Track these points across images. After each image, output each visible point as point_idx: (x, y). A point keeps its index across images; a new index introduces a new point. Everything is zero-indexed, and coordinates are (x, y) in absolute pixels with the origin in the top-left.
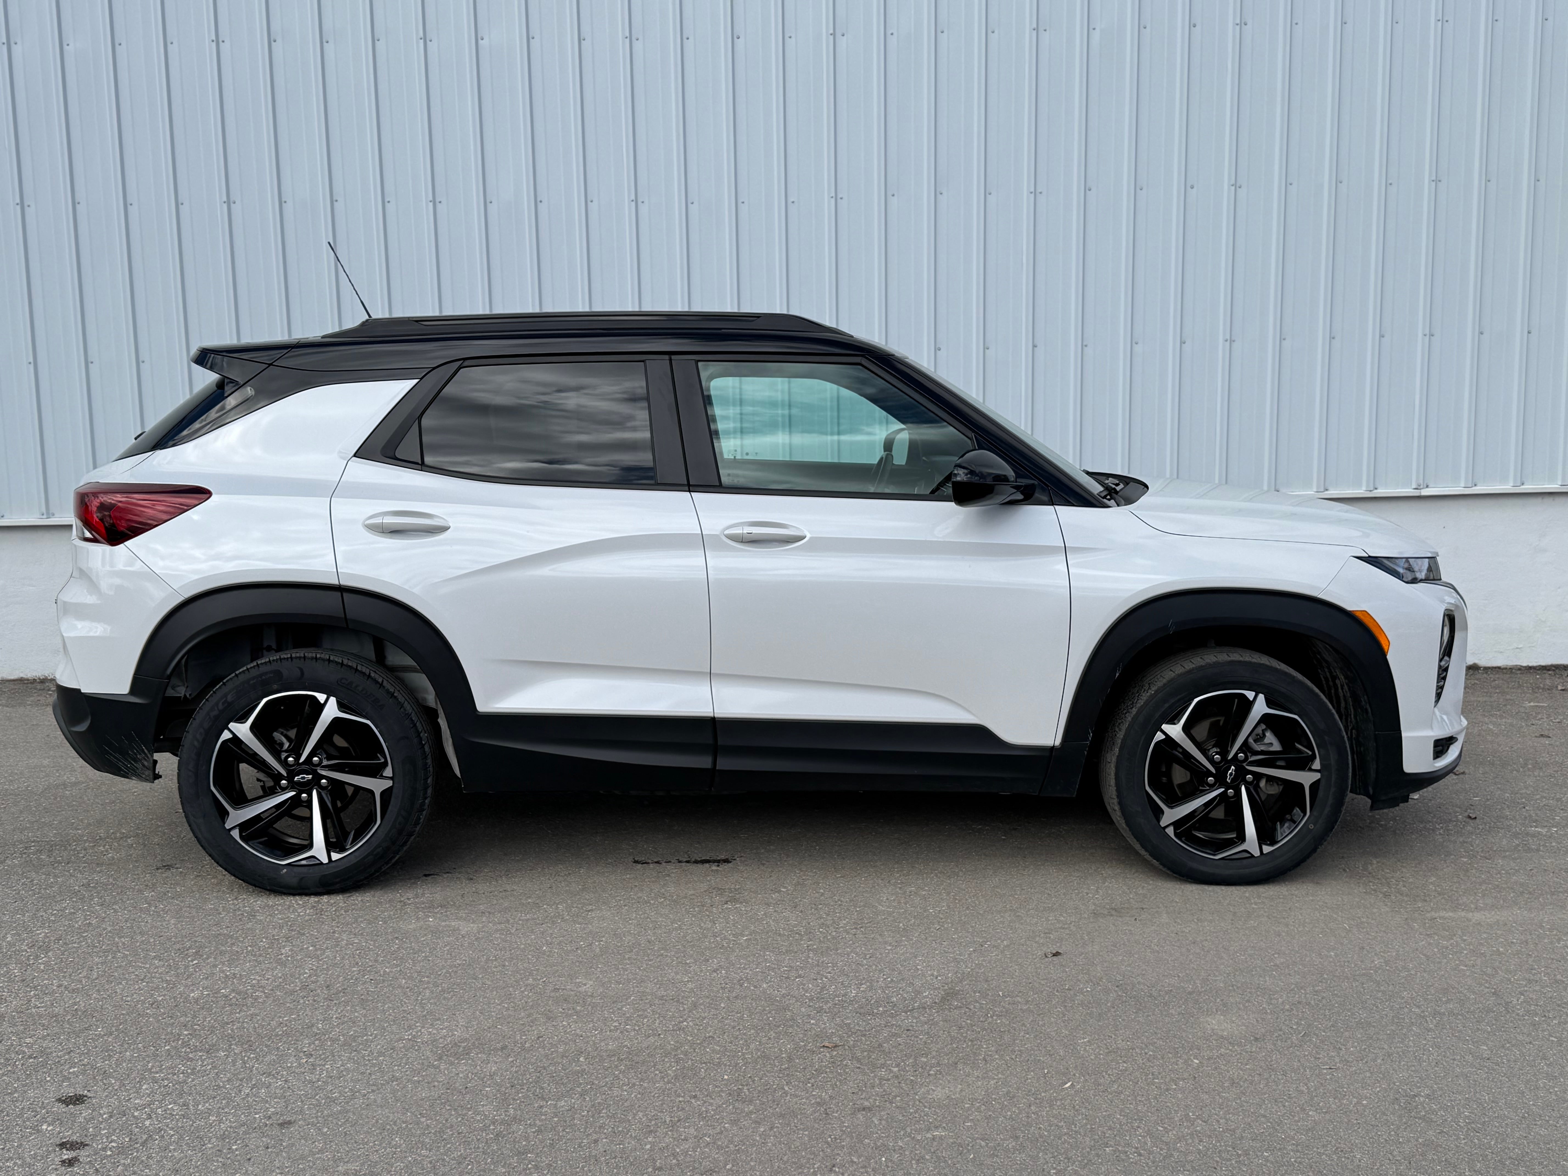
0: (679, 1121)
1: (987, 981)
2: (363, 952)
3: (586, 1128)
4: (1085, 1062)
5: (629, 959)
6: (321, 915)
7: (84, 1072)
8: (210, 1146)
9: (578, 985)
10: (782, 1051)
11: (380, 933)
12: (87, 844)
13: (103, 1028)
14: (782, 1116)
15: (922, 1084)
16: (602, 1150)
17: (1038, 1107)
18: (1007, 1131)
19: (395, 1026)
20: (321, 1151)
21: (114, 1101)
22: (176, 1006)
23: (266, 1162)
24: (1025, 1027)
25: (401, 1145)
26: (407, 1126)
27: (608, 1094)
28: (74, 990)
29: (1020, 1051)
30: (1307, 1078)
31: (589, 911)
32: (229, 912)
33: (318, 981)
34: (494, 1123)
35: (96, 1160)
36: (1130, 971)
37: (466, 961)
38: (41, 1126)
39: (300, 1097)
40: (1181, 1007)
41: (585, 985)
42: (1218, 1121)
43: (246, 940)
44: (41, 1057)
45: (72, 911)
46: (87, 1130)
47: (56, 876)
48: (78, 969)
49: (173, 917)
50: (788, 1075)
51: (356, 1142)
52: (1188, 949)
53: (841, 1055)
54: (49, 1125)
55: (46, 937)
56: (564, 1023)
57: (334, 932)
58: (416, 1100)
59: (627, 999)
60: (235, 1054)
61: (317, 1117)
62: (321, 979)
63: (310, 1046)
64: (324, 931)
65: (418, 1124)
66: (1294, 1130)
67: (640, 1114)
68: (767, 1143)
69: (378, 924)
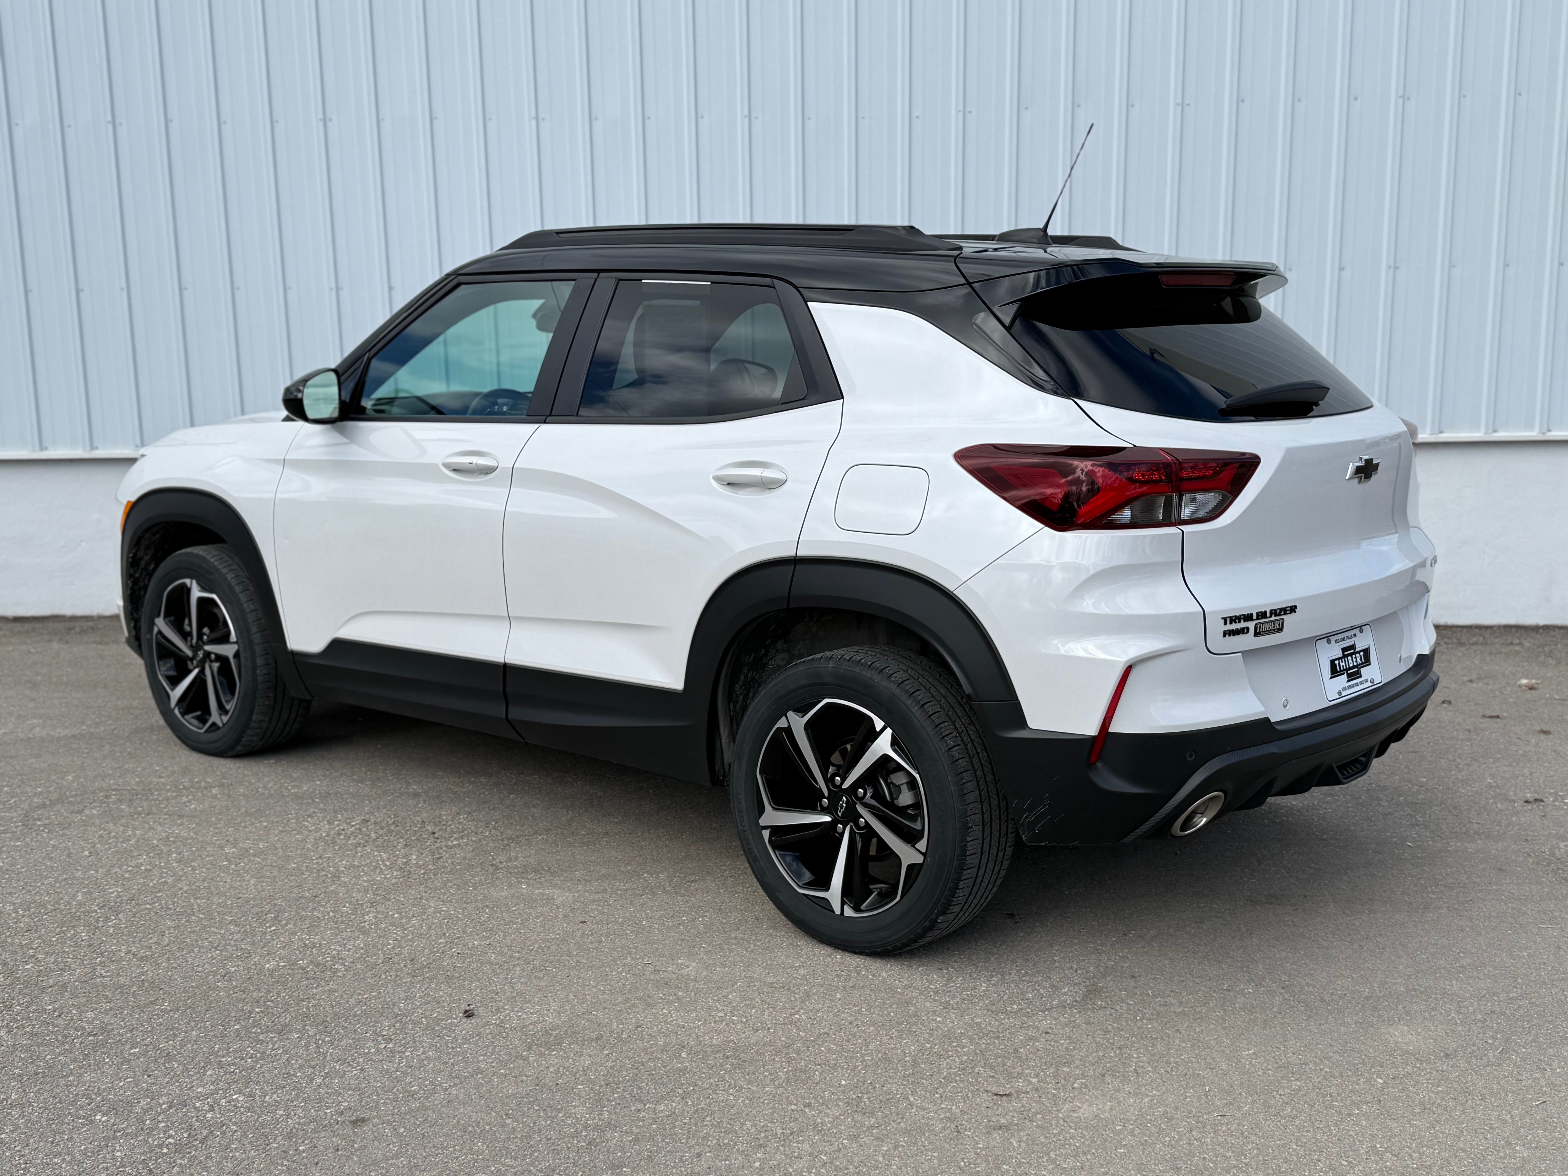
0: (791, 1134)
1: (1133, 977)
2: (451, 921)
3: (687, 1139)
4: (1252, 1079)
5: (736, 938)
6: (409, 878)
7: (145, 1054)
8: (275, 1145)
9: (680, 967)
10: (905, 1053)
11: (469, 901)
12: (169, 794)
13: (169, 1002)
14: (907, 1132)
15: (1065, 1100)
16: (705, 1166)
17: (1200, 1132)
18: (1167, 1161)
19: (483, 1008)
20: (396, 1156)
21: (175, 1089)
22: (249, 978)
23: (334, 1167)
24: (1180, 1033)
25: (483, 1152)
26: (491, 1129)
27: (713, 1098)
28: (142, 957)
29: (1176, 1063)
30: (1510, 1104)
31: (692, 882)
32: (312, 873)
33: (402, 954)
34: (586, 1128)
35: (150, 1158)
36: (1296, 970)
37: (560, 935)
38: (94, 1116)
39: (376, 1090)
40: (1358, 1014)
41: (688, 967)
42: (1411, 1156)
43: (328, 905)
44: (102, 1034)
45: (148, 867)
46: (144, 1122)
47: (135, 829)
48: (150, 934)
49: (252, 877)
50: (913, 1082)
51: (434, 1147)
52: (1360, 946)
53: (972, 1060)
54: (103, 1115)
55: (118, 896)
56: (664, 1011)
57: (421, 898)
58: (502, 1097)
59: (733, 985)
60: (309, 1036)
61: (393, 1115)
62: (405, 951)
63: (389, 1029)
64: (410, 897)
65: (503, 1126)
66: (1500, 1168)
67: (749, 1124)
68: (891, 1165)
69: (468, 890)
